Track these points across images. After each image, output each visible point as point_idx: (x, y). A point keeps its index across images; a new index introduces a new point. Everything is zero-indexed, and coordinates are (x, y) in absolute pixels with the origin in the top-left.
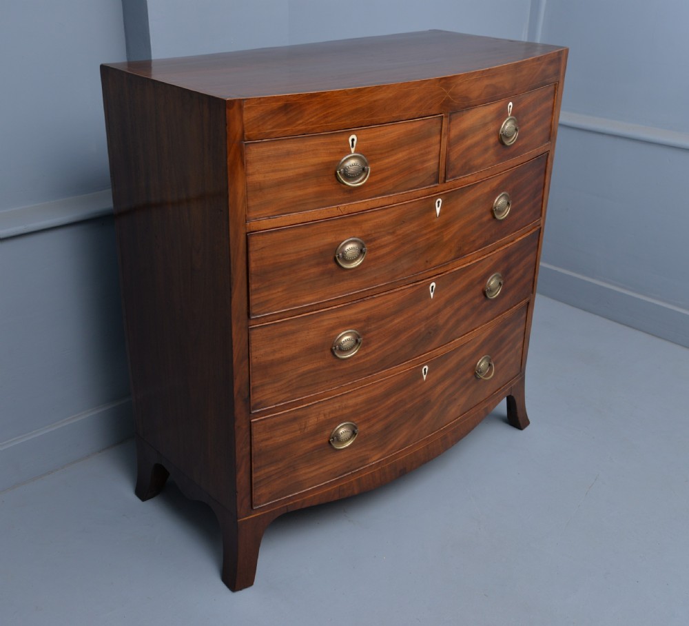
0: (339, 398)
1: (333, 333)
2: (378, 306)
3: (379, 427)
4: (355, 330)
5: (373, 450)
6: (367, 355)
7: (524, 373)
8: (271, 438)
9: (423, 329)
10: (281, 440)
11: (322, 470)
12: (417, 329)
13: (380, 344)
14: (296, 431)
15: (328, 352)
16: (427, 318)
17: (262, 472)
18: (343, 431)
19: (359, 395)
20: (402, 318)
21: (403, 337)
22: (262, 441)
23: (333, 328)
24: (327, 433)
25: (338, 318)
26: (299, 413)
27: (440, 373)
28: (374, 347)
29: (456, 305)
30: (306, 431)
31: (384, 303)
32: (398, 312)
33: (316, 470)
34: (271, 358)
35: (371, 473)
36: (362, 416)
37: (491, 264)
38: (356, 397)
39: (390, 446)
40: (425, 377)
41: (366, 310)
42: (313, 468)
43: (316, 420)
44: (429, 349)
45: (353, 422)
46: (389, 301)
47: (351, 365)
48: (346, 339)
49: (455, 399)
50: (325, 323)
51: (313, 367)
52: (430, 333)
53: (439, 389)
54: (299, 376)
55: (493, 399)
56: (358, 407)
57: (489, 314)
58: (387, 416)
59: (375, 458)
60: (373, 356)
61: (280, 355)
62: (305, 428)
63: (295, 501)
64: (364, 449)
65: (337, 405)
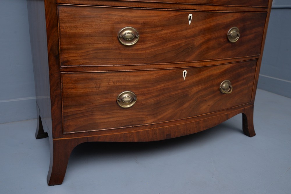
0: (124, 73)
1: (119, 26)
2: (151, 17)
3: (152, 101)
4: (134, 28)
5: (148, 115)
6: (143, 49)
7: (253, 104)
8: (76, 88)
9: (184, 44)
10: (82, 91)
11: (112, 119)
12: (179, 42)
13: (152, 44)
14: (93, 88)
15: (115, 39)
16: (187, 38)
17: (70, 110)
18: (126, 96)
19: (138, 76)
20: (168, 31)
21: (170, 45)
22: (69, 88)
23: (119, 23)
24: (115, 95)
25: (122, 16)
26: (95, 76)
27: (196, 79)
28: (148, 45)
29: (208, 37)
30: (100, 90)
31: (155, 16)
32: (165, 26)
33: (108, 118)
34: (74, 31)
35: (146, 131)
36: (140, 90)
37: (232, 19)
38: (135, 76)
39: (160, 117)
40: (184, 77)
41: (142, 17)
42: (106, 117)
43: (107, 84)
44: (188, 60)
45: (133, 92)
46: (158, 16)
47: (132, 53)
48: (128, 32)
49: (206, 100)
50: (113, 17)
51: (105, 46)
52: (188, 49)
53: (195, 89)
54: (95, 50)
55: (233, 110)
56: (137, 83)
57: (230, 53)
58: (158, 96)
59: (150, 121)
60: (148, 51)
61: (81, 31)
62: (99, 87)
63: (93, 136)
64: (142, 113)
65: (122, 78)
